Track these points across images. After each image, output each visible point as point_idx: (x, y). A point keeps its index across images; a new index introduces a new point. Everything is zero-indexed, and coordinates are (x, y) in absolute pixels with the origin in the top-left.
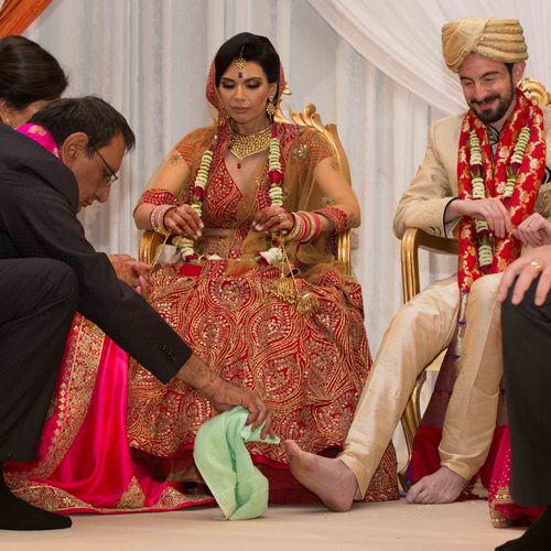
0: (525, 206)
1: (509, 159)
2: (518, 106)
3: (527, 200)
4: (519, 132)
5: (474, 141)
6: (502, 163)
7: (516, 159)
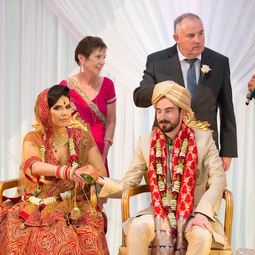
0: (192, 177)
1: (179, 155)
2: (181, 129)
3: (193, 174)
4: (183, 141)
5: (158, 145)
6: (176, 156)
7: (182, 154)
